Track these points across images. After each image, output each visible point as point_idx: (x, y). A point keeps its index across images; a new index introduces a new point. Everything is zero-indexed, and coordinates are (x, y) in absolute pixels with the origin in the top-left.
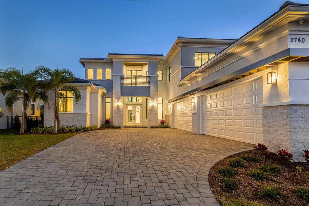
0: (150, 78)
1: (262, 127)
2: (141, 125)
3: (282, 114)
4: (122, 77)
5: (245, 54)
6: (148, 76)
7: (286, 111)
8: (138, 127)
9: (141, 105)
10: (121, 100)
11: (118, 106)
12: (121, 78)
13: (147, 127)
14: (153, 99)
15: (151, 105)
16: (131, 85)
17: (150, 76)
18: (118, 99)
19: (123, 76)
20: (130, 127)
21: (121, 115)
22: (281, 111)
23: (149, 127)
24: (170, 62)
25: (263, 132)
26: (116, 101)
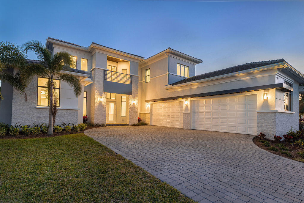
0: (132, 77)
1: (256, 123)
2: (115, 123)
3: (271, 116)
4: (105, 71)
5: (245, 78)
6: (130, 75)
7: (273, 115)
8: (120, 125)
9: (115, 102)
10: (103, 96)
11: (100, 102)
12: (104, 73)
13: (128, 125)
14: (134, 98)
15: (132, 103)
16: (110, 81)
17: (132, 76)
18: (101, 95)
19: (107, 70)
20: (112, 125)
21: (103, 112)
22: (270, 115)
23: (130, 124)
24: (148, 65)
25: (257, 127)
26: (99, 96)
